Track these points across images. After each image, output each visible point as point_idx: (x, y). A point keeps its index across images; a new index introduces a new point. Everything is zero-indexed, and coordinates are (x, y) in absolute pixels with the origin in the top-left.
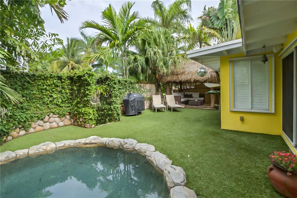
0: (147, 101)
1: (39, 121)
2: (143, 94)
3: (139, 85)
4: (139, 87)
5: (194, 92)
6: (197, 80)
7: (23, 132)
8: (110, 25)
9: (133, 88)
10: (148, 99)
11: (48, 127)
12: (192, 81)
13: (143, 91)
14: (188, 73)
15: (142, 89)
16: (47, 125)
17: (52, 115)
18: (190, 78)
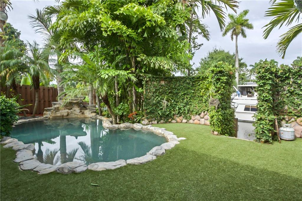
1: (197, 115)
7: (184, 121)
16: (203, 121)
17: (206, 113)
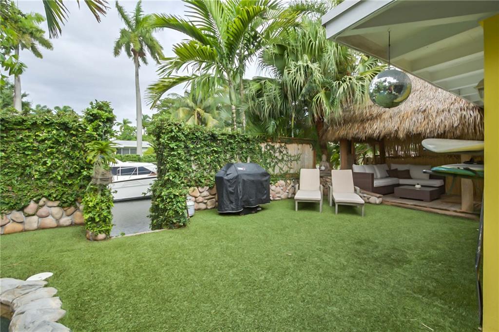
0: (288, 181)
1: (14, 212)
2: (279, 165)
3: (269, 145)
4: (269, 150)
5: (415, 164)
6: (415, 132)
8: (204, 21)
9: (252, 151)
10: (292, 177)
11: (35, 226)
12: (401, 135)
13: (280, 158)
14: (391, 117)
15: (277, 154)
16: (33, 222)
17: (44, 202)
18: (396, 128)
